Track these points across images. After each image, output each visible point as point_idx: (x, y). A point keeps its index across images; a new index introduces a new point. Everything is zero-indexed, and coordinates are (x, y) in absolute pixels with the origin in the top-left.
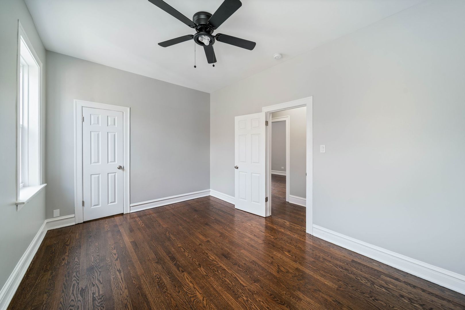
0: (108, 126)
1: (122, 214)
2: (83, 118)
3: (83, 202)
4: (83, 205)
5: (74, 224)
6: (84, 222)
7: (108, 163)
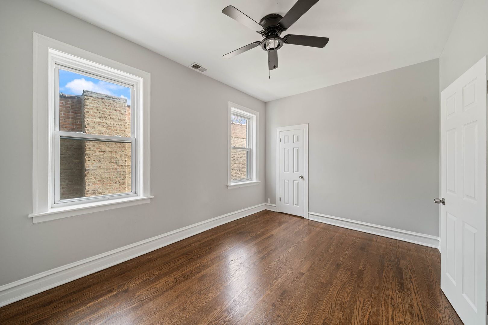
0: (294, 142)
1: (303, 218)
2: (280, 139)
3: (280, 198)
4: (280, 200)
5: (276, 211)
6: (281, 213)
7: (294, 172)
